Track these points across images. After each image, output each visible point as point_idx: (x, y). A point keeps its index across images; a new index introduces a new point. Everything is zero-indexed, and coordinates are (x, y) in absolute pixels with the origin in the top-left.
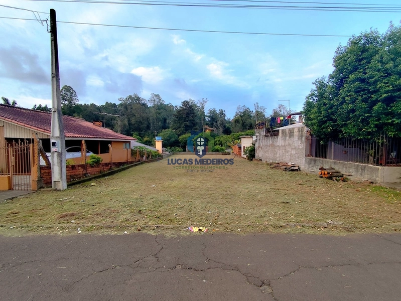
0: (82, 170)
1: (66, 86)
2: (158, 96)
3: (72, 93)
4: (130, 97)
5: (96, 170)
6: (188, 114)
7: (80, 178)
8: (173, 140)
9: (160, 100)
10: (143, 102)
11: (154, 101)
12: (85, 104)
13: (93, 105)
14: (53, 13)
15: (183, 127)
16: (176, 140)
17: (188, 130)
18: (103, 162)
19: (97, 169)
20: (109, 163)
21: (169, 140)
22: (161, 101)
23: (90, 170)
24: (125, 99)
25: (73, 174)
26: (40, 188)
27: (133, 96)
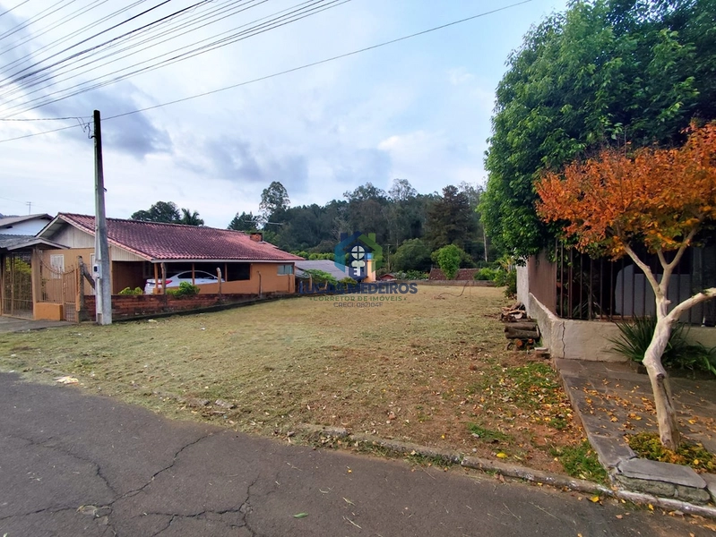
0: (158, 302)
1: (274, 183)
2: (405, 182)
3: (281, 192)
4: (361, 189)
5: (187, 303)
6: (454, 211)
7: (153, 312)
8: (420, 257)
9: (409, 188)
10: (380, 195)
11: (399, 191)
12: (304, 206)
13: (315, 206)
14: (97, 114)
15: (445, 234)
16: (426, 258)
17: (454, 239)
18: (200, 293)
19: (189, 302)
20: (216, 295)
21: (414, 258)
22: (410, 191)
23: (172, 303)
24: (352, 193)
25: (141, 306)
26: (83, 320)
27: (365, 187)
